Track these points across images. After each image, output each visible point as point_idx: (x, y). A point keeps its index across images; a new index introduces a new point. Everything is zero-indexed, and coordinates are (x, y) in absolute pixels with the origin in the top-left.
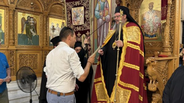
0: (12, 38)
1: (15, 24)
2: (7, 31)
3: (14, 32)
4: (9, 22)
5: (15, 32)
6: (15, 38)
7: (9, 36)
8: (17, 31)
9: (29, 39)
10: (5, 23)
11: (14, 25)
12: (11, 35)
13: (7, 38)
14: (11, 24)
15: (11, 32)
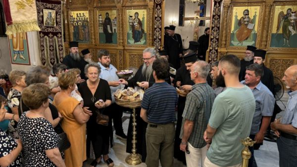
0: (264, 39)
1: (271, 21)
2: (260, 32)
3: (267, 32)
4: (264, 20)
5: (269, 32)
6: (268, 39)
7: (262, 37)
8: (271, 31)
9: (285, 39)
10: (259, 21)
11: (269, 23)
12: (265, 35)
13: (259, 39)
14: (266, 22)
15: (265, 32)
